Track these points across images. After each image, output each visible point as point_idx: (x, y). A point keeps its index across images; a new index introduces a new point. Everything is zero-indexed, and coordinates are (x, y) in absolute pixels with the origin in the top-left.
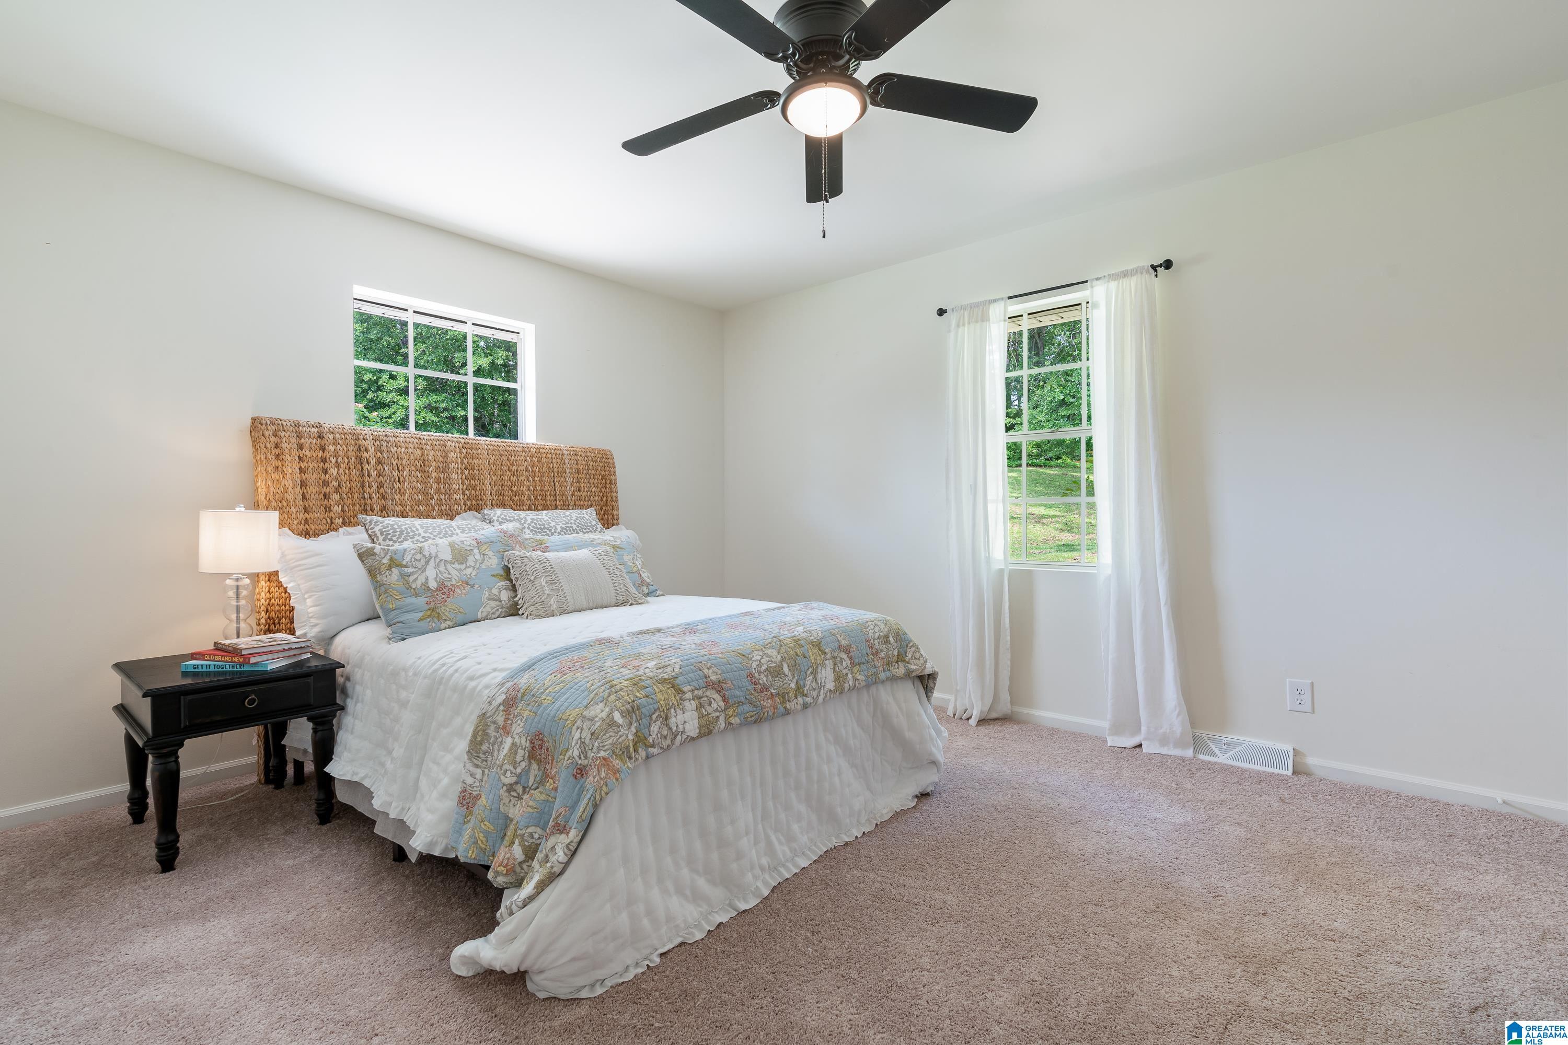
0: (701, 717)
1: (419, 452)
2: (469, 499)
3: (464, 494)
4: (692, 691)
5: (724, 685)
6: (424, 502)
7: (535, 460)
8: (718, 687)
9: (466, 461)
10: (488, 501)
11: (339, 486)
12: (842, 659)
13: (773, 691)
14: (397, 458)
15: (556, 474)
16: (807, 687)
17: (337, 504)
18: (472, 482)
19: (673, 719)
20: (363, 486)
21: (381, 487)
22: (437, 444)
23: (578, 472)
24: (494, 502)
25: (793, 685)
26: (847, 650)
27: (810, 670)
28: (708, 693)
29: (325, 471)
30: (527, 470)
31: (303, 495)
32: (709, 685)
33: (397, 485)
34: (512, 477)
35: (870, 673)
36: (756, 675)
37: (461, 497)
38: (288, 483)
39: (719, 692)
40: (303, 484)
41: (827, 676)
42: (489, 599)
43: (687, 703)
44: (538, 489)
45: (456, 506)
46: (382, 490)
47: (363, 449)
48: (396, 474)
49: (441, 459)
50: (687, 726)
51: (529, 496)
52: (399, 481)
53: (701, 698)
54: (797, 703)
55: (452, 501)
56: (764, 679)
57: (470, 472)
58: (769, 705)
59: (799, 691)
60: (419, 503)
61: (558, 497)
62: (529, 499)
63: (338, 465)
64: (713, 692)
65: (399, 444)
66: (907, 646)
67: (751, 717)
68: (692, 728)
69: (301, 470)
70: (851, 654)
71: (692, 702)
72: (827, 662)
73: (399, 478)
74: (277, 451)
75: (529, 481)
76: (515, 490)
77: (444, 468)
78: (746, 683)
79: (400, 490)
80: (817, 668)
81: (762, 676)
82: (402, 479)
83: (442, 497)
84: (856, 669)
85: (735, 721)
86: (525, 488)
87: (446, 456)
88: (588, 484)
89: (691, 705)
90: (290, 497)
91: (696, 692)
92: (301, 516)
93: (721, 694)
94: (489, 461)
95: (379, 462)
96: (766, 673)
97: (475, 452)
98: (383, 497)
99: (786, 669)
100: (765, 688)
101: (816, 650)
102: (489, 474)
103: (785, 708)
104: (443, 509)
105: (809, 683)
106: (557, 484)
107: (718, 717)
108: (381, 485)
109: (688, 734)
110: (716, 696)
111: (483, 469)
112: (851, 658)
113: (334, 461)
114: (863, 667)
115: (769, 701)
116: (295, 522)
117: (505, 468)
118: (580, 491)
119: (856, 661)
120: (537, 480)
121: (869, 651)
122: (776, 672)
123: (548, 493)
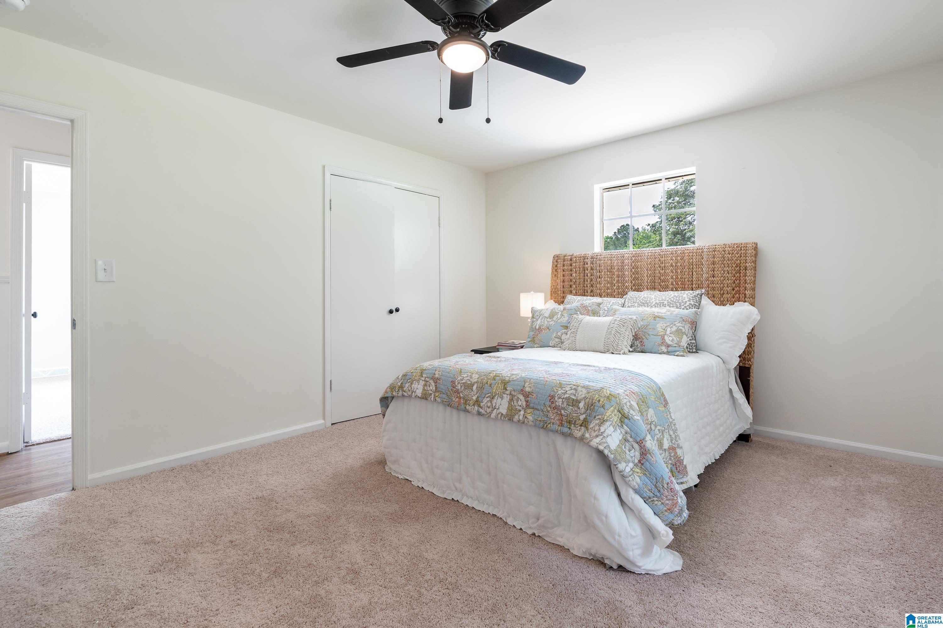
0: (424, 390)
1: (610, 262)
2: (634, 285)
3: (631, 282)
4: (426, 378)
5: (438, 381)
6: (610, 288)
7: (679, 258)
8: (436, 380)
9: (633, 264)
10: (645, 286)
11: (576, 281)
12: (518, 399)
13: (461, 395)
14: (599, 266)
15: (695, 266)
16: (484, 404)
17: (574, 290)
18: (637, 276)
19: (414, 385)
20: (584, 281)
21: (592, 281)
22: (620, 256)
23: (714, 263)
24: (648, 287)
25: (474, 398)
26: (527, 395)
27: (489, 395)
28: (430, 381)
29: (571, 275)
30: (672, 265)
31: (563, 286)
32: (433, 378)
33: (598, 280)
34: (661, 271)
35: (540, 419)
36: (456, 383)
37: (630, 285)
38: (559, 281)
39: (435, 383)
40: (564, 281)
41: (503, 405)
42: (555, 337)
43: (421, 381)
44: (679, 277)
45: (626, 290)
46: (592, 283)
47: (586, 263)
48: (598, 274)
49: (620, 264)
50: (417, 390)
51: (672, 282)
52: (599, 277)
53: (428, 382)
54: (473, 409)
55: (625, 287)
56: (459, 387)
57: (636, 270)
58: (456, 401)
59: (477, 402)
60: (608, 289)
61: (694, 282)
62: (672, 284)
63: (576, 273)
64: (433, 381)
65: (601, 259)
66: (595, 417)
67: (445, 402)
68: (419, 392)
69: (564, 276)
70: (529, 399)
71: (423, 382)
72: (505, 396)
73: (600, 276)
74: (556, 268)
75: (673, 272)
76: (662, 279)
77: (622, 269)
78: (449, 385)
79: (600, 282)
80: (495, 396)
81: (459, 385)
82: (601, 276)
83: (620, 285)
84: (529, 411)
85: (438, 400)
86: (670, 277)
87: (623, 263)
88: (722, 272)
89: (422, 383)
90: (559, 287)
91: (427, 378)
92: (562, 295)
93: (436, 384)
94: (647, 263)
95: (592, 269)
96: (462, 385)
97: (639, 258)
98: (592, 286)
99: (475, 388)
100: (457, 392)
101: (501, 386)
102: (647, 270)
103: (465, 407)
104: (620, 291)
105: (486, 401)
106: (694, 273)
107: (431, 394)
108: (591, 280)
109: (417, 394)
110: (433, 384)
111: (643, 267)
112: (527, 401)
113: (574, 270)
114: (538, 412)
115: (457, 399)
116: (560, 298)
117: (657, 266)
118: (714, 277)
119: (531, 405)
120: (679, 271)
121: (548, 403)
122: (469, 386)
123: (686, 280)
